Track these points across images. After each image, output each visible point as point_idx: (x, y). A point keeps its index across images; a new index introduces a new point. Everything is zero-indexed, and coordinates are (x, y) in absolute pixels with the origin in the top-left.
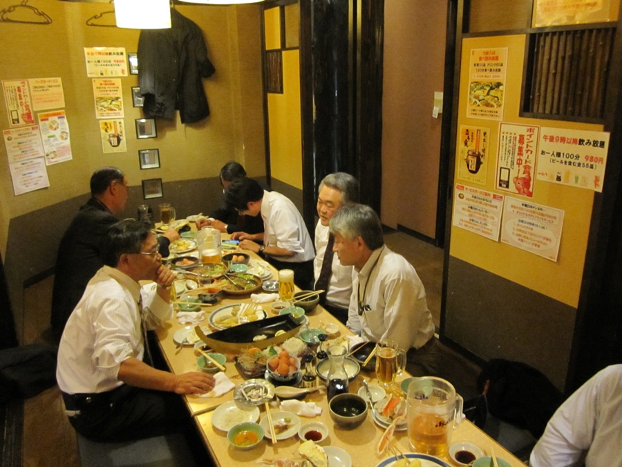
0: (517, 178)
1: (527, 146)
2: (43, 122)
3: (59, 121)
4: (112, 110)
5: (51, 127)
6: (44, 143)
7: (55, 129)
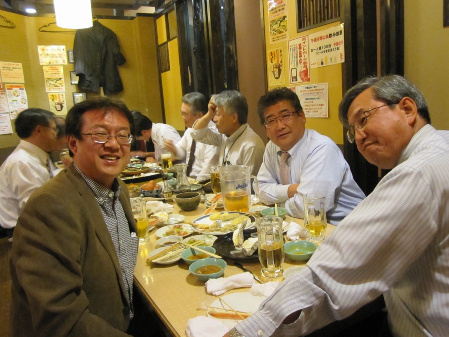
0: (301, 72)
1: (304, 49)
2: (9, 90)
3: (20, 91)
4: (57, 86)
5: (15, 95)
6: (10, 104)
7: (18, 96)
